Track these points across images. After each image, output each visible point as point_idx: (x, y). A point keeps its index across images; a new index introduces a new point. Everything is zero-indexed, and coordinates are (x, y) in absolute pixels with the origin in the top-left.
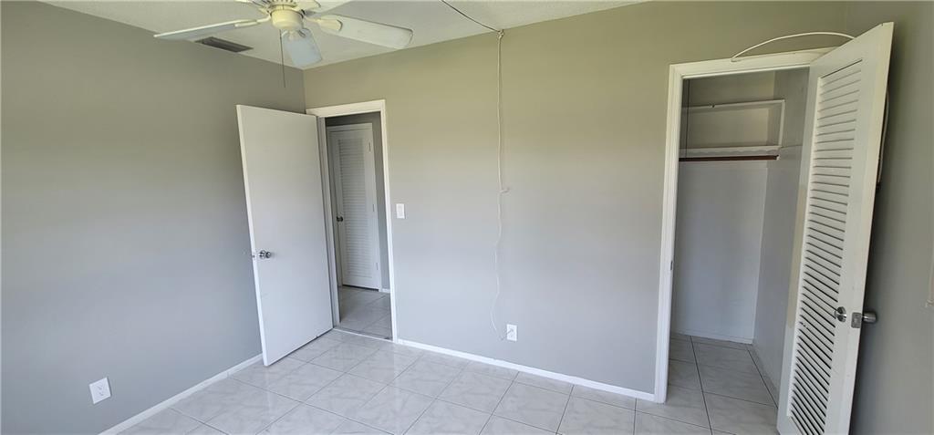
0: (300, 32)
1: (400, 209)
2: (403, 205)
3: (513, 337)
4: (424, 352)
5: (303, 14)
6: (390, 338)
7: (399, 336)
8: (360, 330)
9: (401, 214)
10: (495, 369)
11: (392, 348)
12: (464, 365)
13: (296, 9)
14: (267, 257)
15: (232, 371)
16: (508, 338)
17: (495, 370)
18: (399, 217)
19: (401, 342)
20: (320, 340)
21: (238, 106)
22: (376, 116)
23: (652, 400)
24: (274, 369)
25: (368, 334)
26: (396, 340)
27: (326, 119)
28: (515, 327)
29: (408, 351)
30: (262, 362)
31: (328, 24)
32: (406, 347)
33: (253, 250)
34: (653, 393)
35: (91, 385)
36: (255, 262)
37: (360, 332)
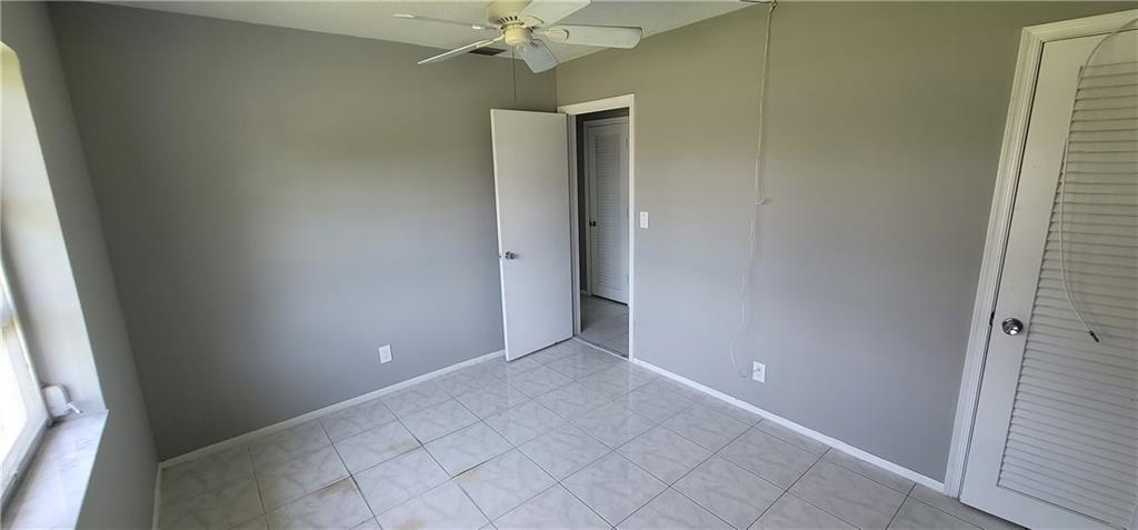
0: (533, 44)
1: (644, 216)
2: (647, 213)
3: (759, 377)
4: (659, 376)
5: (531, 30)
6: (627, 356)
7: (635, 356)
8: (599, 342)
9: (644, 224)
10: (735, 409)
11: (628, 366)
12: (699, 398)
13: (524, 26)
14: (512, 258)
15: (480, 359)
16: (755, 378)
17: (735, 411)
18: (642, 226)
19: (636, 361)
20: (559, 346)
21: (492, 111)
22: (624, 112)
23: (941, 490)
24: (513, 365)
25: (605, 348)
26: (632, 359)
27: (577, 116)
28: (763, 367)
29: (642, 372)
30: (504, 357)
31: (555, 35)
32: (641, 368)
33: (500, 252)
34: (943, 482)
35: (380, 349)
36: (501, 263)
37: (598, 345)
